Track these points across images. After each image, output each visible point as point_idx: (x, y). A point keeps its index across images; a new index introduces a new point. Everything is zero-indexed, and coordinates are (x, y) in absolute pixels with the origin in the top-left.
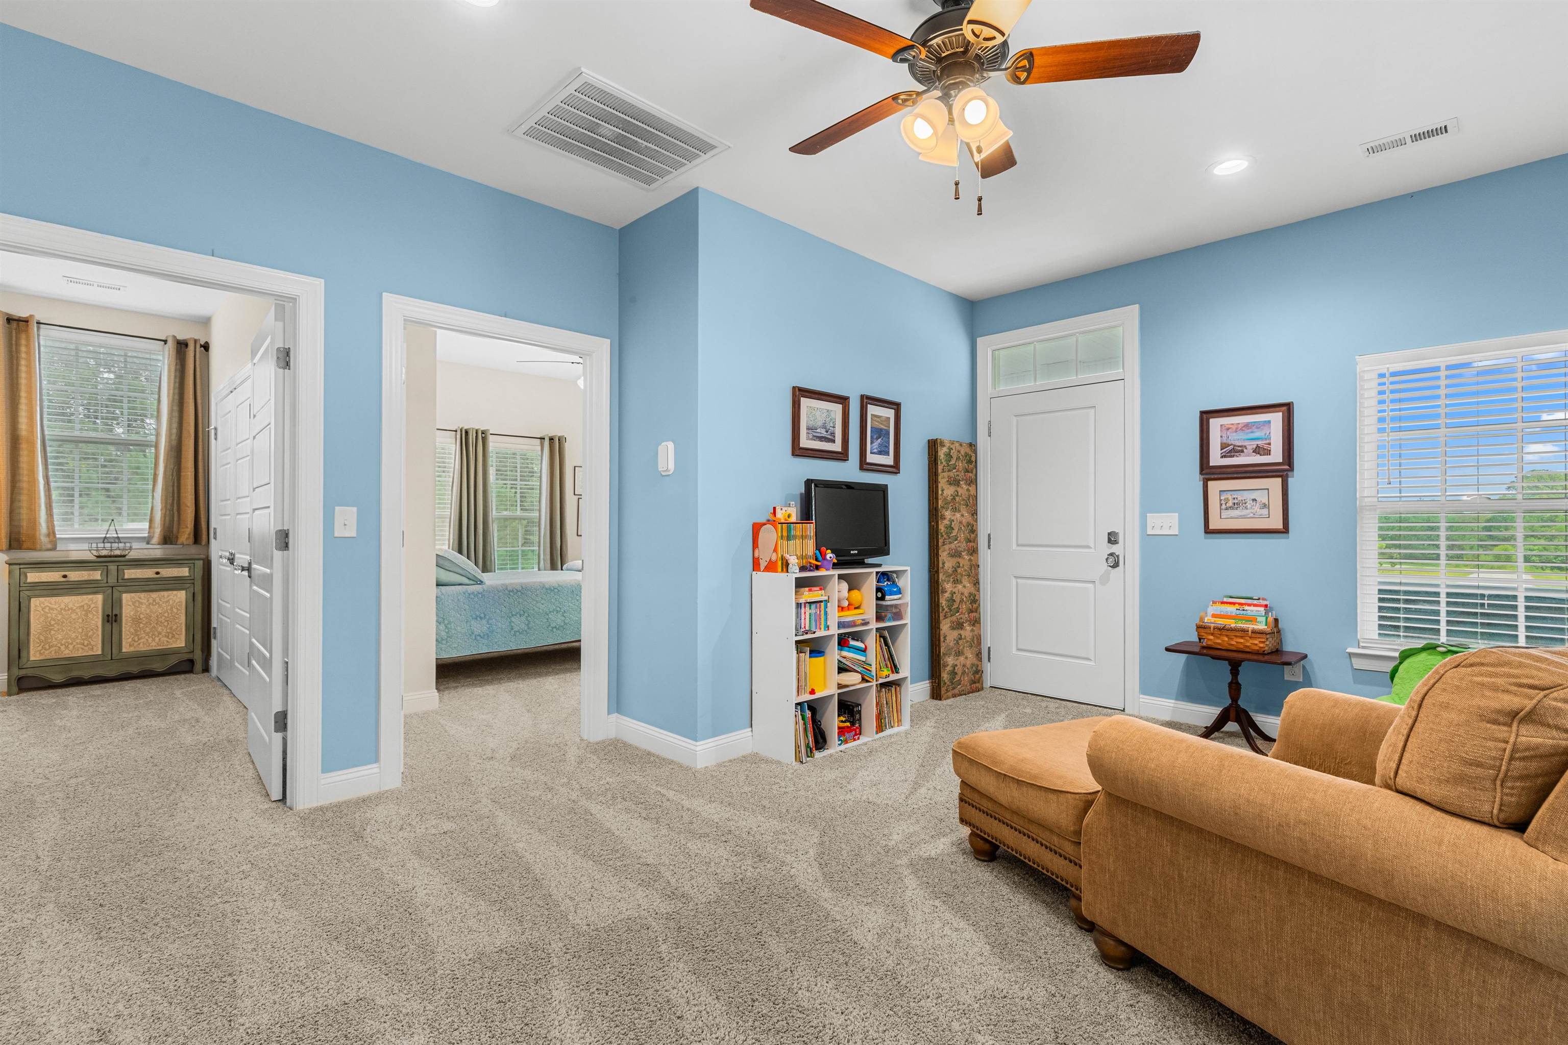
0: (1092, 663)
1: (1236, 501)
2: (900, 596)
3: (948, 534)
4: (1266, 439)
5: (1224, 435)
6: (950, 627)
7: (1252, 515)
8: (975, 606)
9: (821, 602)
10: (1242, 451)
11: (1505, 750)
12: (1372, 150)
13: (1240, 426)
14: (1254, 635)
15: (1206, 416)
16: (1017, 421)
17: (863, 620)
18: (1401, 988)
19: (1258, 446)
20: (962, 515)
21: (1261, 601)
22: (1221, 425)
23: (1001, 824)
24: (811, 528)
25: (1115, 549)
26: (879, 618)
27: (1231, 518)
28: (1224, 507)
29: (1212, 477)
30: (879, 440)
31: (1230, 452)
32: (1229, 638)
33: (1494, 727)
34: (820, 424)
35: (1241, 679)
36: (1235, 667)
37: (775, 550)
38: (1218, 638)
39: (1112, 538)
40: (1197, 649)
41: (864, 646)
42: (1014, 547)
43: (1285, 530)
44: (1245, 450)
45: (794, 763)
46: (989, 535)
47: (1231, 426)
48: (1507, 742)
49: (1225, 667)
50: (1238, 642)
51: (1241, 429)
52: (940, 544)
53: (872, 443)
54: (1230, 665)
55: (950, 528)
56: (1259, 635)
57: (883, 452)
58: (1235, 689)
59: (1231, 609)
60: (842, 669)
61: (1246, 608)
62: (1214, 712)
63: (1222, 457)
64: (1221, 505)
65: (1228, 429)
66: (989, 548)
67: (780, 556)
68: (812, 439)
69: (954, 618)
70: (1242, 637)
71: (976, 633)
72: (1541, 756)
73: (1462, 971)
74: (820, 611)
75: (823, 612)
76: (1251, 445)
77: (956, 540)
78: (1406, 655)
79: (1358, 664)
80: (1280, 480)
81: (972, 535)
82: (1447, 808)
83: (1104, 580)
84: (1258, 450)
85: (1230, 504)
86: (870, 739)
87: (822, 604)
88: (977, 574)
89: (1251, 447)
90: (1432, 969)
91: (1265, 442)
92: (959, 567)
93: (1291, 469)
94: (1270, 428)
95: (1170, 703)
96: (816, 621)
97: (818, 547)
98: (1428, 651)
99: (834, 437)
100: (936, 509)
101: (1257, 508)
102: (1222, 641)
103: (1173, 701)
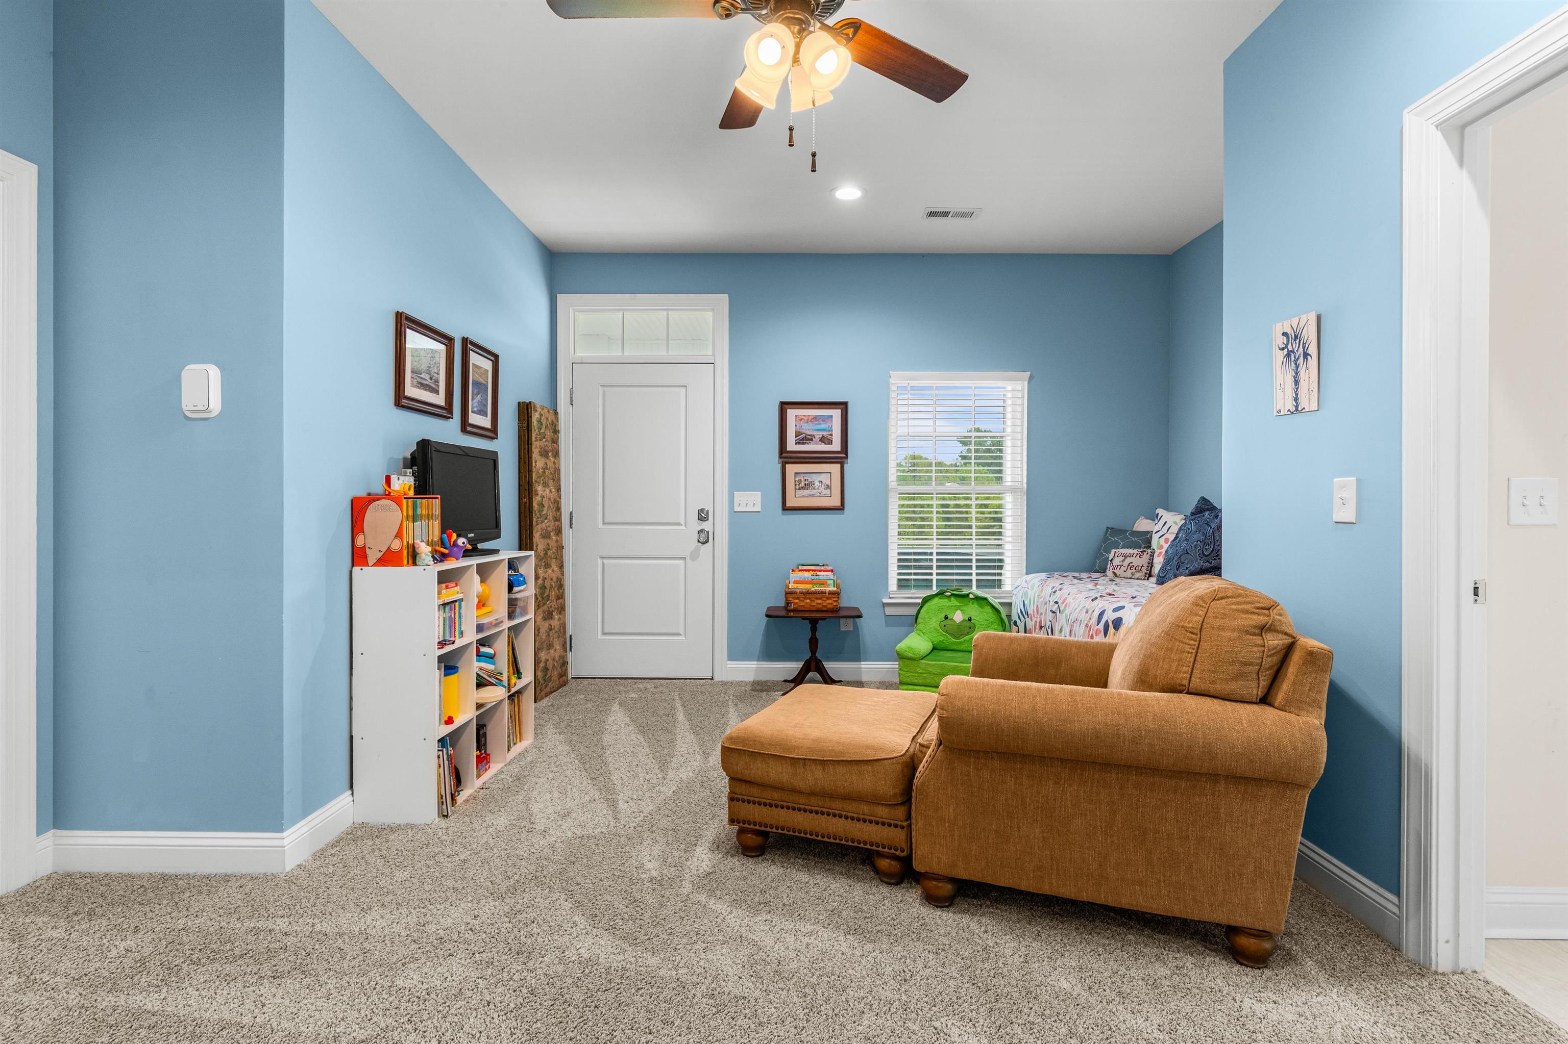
0: (682, 638)
1: (807, 482)
2: (525, 586)
3: (540, 511)
4: (829, 431)
5: (798, 425)
6: (543, 617)
7: (818, 494)
8: (561, 591)
9: (456, 601)
10: (812, 440)
11: (1264, 651)
12: (932, 214)
13: (810, 418)
14: (830, 596)
15: (784, 406)
16: (604, 392)
17: (497, 620)
18: (1202, 832)
19: (823, 436)
20: (551, 491)
21: (825, 567)
22: (796, 416)
23: (791, 811)
24: (436, 505)
25: (707, 526)
26: (511, 616)
27: (803, 497)
28: (797, 487)
29: (790, 460)
30: (479, 396)
31: (803, 439)
32: (811, 601)
33: (1254, 637)
34: (424, 367)
35: (818, 635)
36: (814, 623)
37: (399, 535)
38: (803, 601)
39: (703, 516)
40: (783, 613)
41: (493, 653)
42: (600, 525)
43: (841, 508)
44: (814, 439)
45: (437, 820)
46: (571, 513)
47: (803, 417)
48: (1264, 646)
49: (807, 625)
50: (817, 603)
51: (811, 421)
52: (534, 523)
53: (473, 399)
54: (810, 623)
55: (541, 505)
56: (833, 596)
57: (483, 412)
58: (813, 643)
59: (807, 575)
60: (481, 684)
61: (818, 573)
62: (795, 666)
63: (796, 444)
64: (796, 485)
65: (801, 420)
66: (571, 527)
67: (405, 543)
68: (418, 387)
69: (545, 607)
70: (820, 599)
71: (562, 622)
72: (1279, 652)
73: (1242, 805)
74: (455, 614)
75: (457, 615)
76: (819, 435)
77: (546, 519)
78: (926, 600)
79: (889, 611)
80: (839, 465)
81: (558, 514)
82: (1233, 697)
83: (695, 555)
84: (823, 440)
85: (802, 485)
86: (502, 765)
87: (457, 604)
88: (562, 556)
89: (819, 436)
90: (1222, 811)
91: (828, 433)
92: (548, 549)
93: (847, 457)
94: (832, 421)
95: (753, 665)
96: (450, 627)
97: (443, 531)
98: (939, 596)
99: (438, 386)
100: (530, 484)
101: (822, 489)
102: (807, 603)
103: (755, 663)
